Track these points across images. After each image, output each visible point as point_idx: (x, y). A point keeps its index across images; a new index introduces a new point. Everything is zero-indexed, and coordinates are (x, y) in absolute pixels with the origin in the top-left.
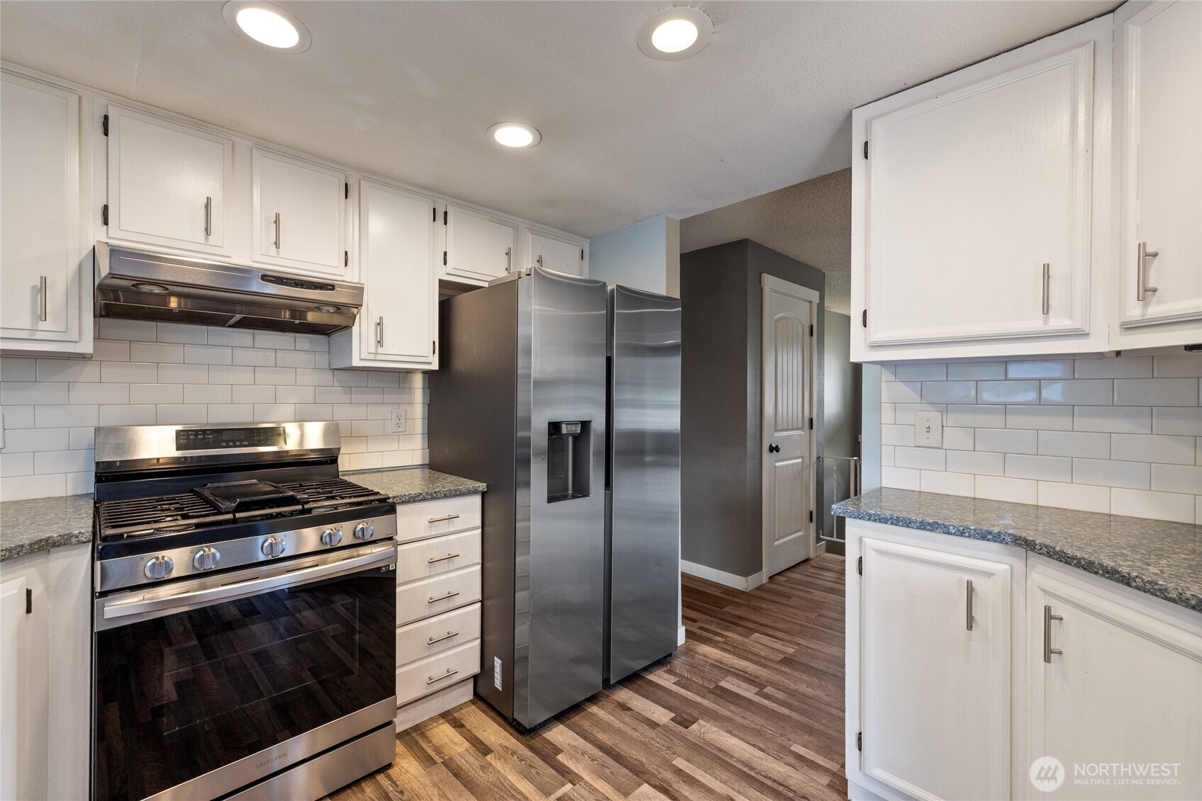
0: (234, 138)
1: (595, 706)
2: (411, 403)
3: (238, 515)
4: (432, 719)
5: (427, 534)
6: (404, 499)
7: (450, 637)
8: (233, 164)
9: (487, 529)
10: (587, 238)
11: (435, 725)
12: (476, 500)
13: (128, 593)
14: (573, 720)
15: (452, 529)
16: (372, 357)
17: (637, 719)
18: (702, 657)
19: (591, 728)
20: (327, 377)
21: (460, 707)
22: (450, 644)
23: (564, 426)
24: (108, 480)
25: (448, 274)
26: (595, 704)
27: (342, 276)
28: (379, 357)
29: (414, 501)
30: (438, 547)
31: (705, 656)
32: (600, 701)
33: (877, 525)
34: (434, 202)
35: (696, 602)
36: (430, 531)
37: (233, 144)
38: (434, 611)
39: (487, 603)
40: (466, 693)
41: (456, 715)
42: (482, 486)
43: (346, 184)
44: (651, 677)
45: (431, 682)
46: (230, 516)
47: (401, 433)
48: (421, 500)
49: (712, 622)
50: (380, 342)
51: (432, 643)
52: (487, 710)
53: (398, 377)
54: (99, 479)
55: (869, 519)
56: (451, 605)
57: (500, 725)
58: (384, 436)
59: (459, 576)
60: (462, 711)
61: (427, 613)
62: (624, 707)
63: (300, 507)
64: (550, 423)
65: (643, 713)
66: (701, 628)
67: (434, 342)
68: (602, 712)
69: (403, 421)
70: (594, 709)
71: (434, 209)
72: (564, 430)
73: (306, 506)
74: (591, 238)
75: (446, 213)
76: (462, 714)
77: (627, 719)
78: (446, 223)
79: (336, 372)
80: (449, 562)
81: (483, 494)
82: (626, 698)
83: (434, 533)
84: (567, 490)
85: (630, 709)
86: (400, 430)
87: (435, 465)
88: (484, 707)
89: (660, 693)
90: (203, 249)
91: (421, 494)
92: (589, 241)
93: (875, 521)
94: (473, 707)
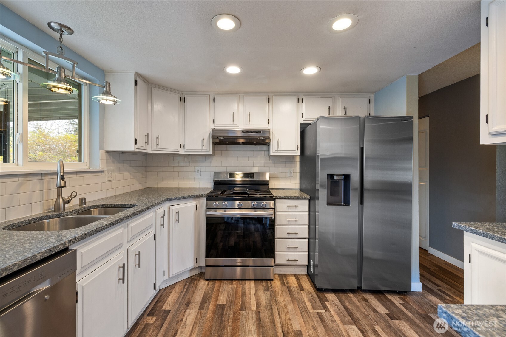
0: (239, 94)
1: (352, 295)
2: (295, 167)
3: (233, 195)
4: (291, 274)
5: (287, 210)
6: (279, 197)
7: (296, 248)
8: (239, 100)
9: (311, 213)
10: (373, 93)
11: (290, 276)
12: (307, 202)
13: (211, 209)
14: (340, 295)
15: (296, 210)
16: (276, 152)
17: (368, 306)
18: (428, 301)
19: (345, 300)
20: (268, 158)
21: (301, 275)
22: (296, 250)
23: (335, 176)
24: (217, 185)
25: (303, 121)
26: (353, 294)
27: (267, 127)
28: (279, 152)
29: (283, 199)
30: (292, 216)
31: (430, 301)
32: (356, 294)
33: (476, 235)
34: (298, 96)
35: (447, 279)
36: (289, 210)
37: (239, 96)
38: (290, 237)
39: (311, 240)
40: (304, 271)
41: (298, 276)
42: (308, 197)
43: (269, 98)
44: (390, 297)
45: (288, 261)
46: (231, 195)
47: (291, 177)
48: (285, 199)
49: (450, 290)
50: (278, 147)
51: (289, 247)
52: (310, 279)
53: (291, 158)
54: (214, 184)
55: (471, 232)
56: (296, 237)
57: (311, 285)
58: (286, 178)
59: (299, 227)
60: (301, 276)
61: (287, 237)
62: (366, 300)
63: (247, 195)
64: (328, 175)
65: (373, 306)
66: (440, 290)
67: (298, 145)
68: (354, 297)
69: (292, 173)
70: (351, 295)
71: (298, 99)
72: (336, 177)
73: (249, 195)
74: (375, 92)
75: (303, 99)
76: (301, 277)
77: (364, 304)
78: (303, 103)
79: (270, 157)
80: (295, 221)
81: (309, 200)
82: (369, 298)
83: (290, 210)
84: (342, 203)
85: (368, 302)
86: (291, 176)
87: (301, 190)
88: (309, 278)
89: (388, 303)
90: (233, 126)
91: (285, 197)
92: (374, 94)
93: (474, 233)
94: (306, 276)
